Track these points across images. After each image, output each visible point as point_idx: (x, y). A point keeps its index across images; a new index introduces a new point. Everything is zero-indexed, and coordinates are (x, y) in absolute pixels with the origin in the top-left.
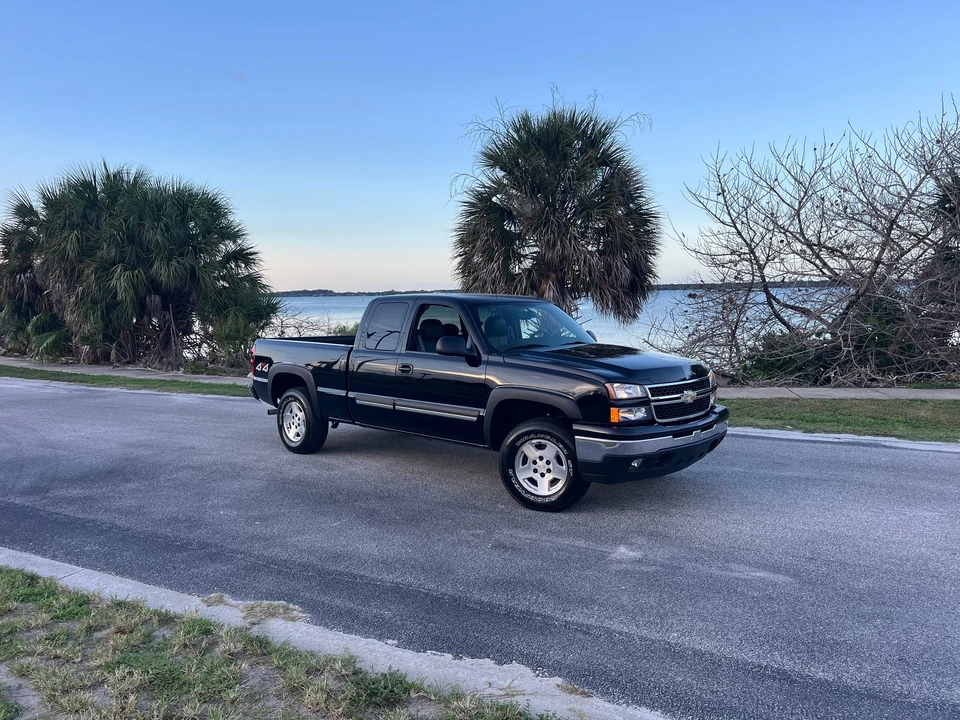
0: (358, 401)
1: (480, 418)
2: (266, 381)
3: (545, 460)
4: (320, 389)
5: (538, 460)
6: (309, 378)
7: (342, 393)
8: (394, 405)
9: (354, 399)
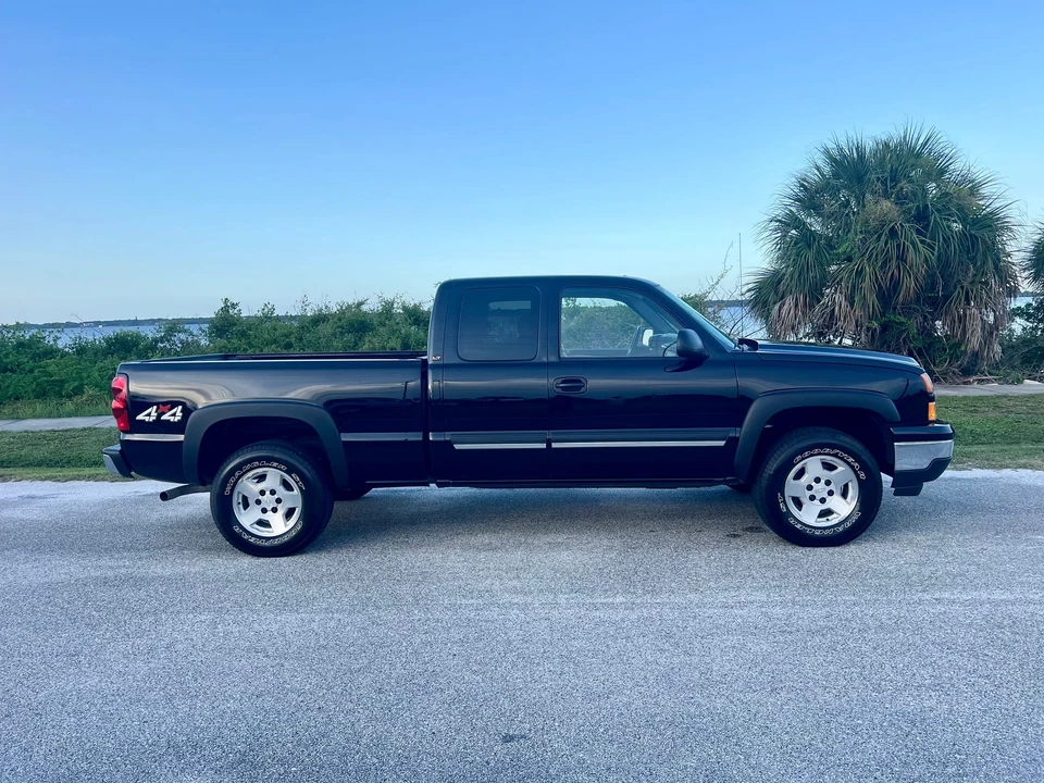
0: (457, 447)
1: (732, 442)
2: (181, 438)
3: (823, 481)
4: (346, 437)
5: (813, 484)
6: (324, 422)
7: (416, 437)
8: (549, 443)
9: (449, 444)
